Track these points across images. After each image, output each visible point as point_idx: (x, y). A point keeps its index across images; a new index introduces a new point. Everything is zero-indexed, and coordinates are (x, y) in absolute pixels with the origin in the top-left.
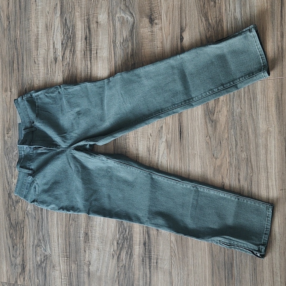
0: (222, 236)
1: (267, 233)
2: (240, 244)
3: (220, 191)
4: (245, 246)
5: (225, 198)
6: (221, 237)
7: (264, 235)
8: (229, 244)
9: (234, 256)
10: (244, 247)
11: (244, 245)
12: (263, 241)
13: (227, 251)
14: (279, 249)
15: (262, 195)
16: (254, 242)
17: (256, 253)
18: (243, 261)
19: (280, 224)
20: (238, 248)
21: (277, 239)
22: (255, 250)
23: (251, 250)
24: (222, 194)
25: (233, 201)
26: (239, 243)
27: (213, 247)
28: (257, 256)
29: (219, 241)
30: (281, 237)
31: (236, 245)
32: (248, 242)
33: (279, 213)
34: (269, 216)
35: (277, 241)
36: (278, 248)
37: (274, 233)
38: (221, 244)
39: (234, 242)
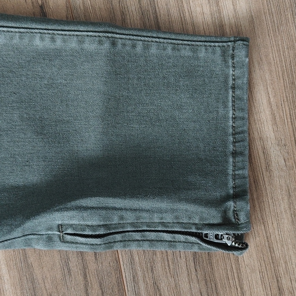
0: (69, 205)
1: (238, 150)
2: (146, 217)
3: (34, 26)
4: (169, 218)
5: (58, 54)
6: (67, 209)
7: (231, 160)
8: (101, 232)
9: (127, 275)
10: (163, 224)
11: (164, 215)
12: (231, 184)
13: (92, 266)
14: (286, 201)
15: (194, 14)
16: (201, 194)
17: (217, 237)
18: (163, 285)
19: (274, 108)
20: (137, 236)
21: (273, 164)
22: (211, 226)
23: (194, 230)
24: (42, 39)
25: (90, 57)
26: (145, 215)
27: (35, 265)
28: (224, 247)
29: (60, 227)
30: (286, 155)
31: (132, 224)
32: (180, 200)
33: (266, 68)
34: (239, 82)
35: (276, 173)
36: (286, 198)
37: (260, 147)
38: (69, 238)
39: (122, 218)
